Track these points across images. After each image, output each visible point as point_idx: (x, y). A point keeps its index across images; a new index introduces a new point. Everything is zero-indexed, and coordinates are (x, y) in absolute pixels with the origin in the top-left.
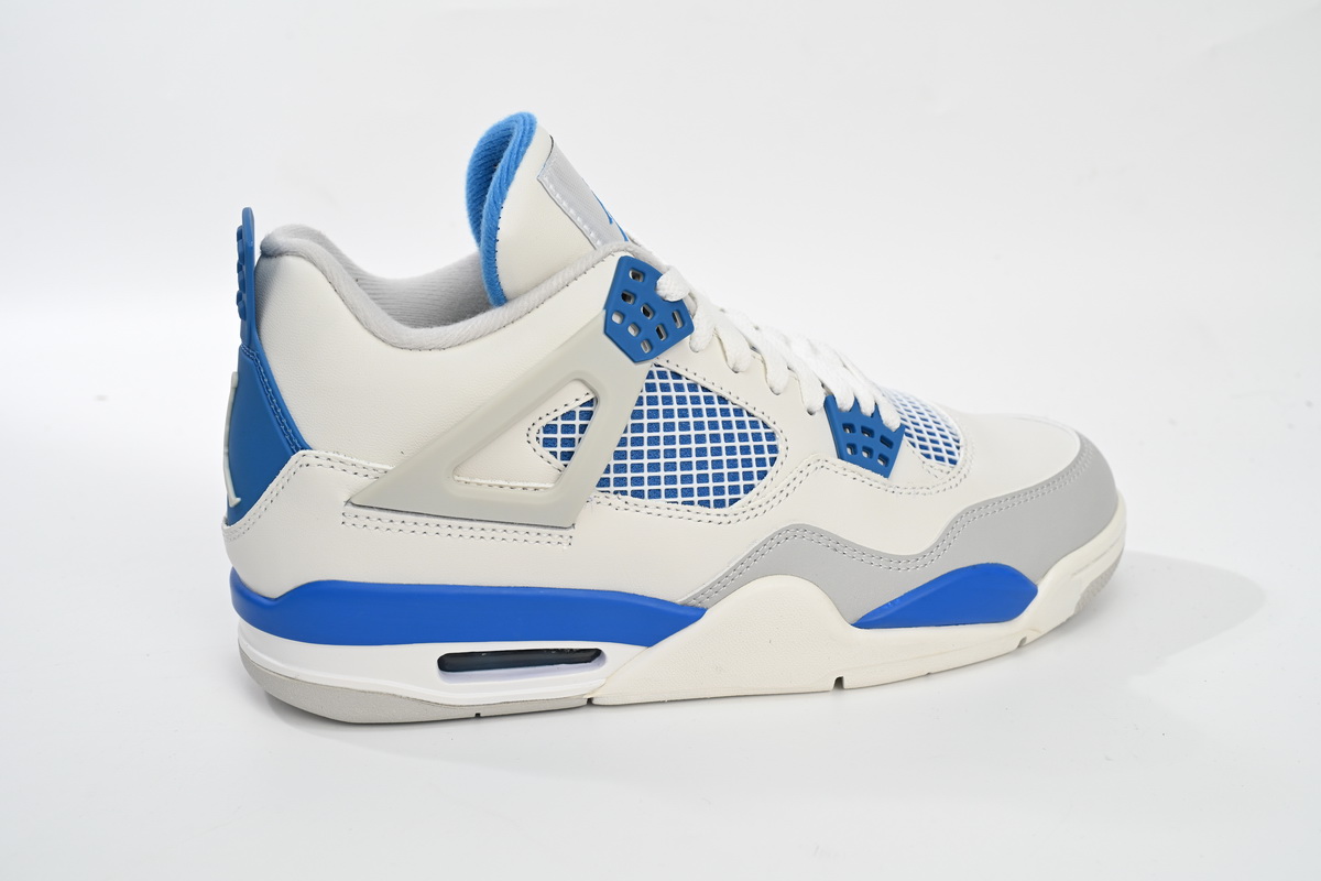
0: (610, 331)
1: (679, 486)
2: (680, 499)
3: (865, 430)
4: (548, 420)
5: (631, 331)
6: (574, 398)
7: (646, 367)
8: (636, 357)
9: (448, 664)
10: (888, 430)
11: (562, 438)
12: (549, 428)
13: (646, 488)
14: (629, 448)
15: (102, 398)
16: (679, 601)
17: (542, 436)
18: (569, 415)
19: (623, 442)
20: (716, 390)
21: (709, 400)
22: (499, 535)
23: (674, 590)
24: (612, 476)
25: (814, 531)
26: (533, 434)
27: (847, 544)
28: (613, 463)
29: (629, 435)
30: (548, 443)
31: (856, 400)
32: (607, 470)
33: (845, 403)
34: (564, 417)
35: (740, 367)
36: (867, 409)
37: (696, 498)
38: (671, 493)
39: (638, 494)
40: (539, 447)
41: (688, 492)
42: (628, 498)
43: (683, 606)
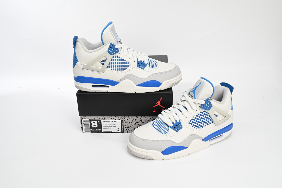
0: (108, 51)
1: (116, 69)
2: (116, 70)
3: (142, 64)
4: (102, 61)
5: (111, 52)
6: (104, 59)
7: (113, 55)
8: (111, 54)
9: (93, 86)
10: (145, 64)
11: (103, 62)
12: (102, 62)
13: (113, 69)
14: (111, 63)
15: (20, 88)
16: (116, 81)
17: (101, 62)
18: (104, 60)
19: (110, 62)
20: (122, 58)
21: (121, 59)
22: (97, 73)
23: (116, 80)
24: (109, 66)
25: (132, 75)
26: (100, 62)
27: (136, 77)
28: (109, 64)
29: (111, 61)
30: (102, 63)
31: (141, 60)
32: (108, 65)
33: (139, 60)
34: (103, 60)
35: (126, 56)
36: (142, 61)
37: (118, 70)
38: (115, 69)
39: (112, 69)
40: (101, 64)
41: (117, 69)
42: (110, 70)
43: (117, 82)
